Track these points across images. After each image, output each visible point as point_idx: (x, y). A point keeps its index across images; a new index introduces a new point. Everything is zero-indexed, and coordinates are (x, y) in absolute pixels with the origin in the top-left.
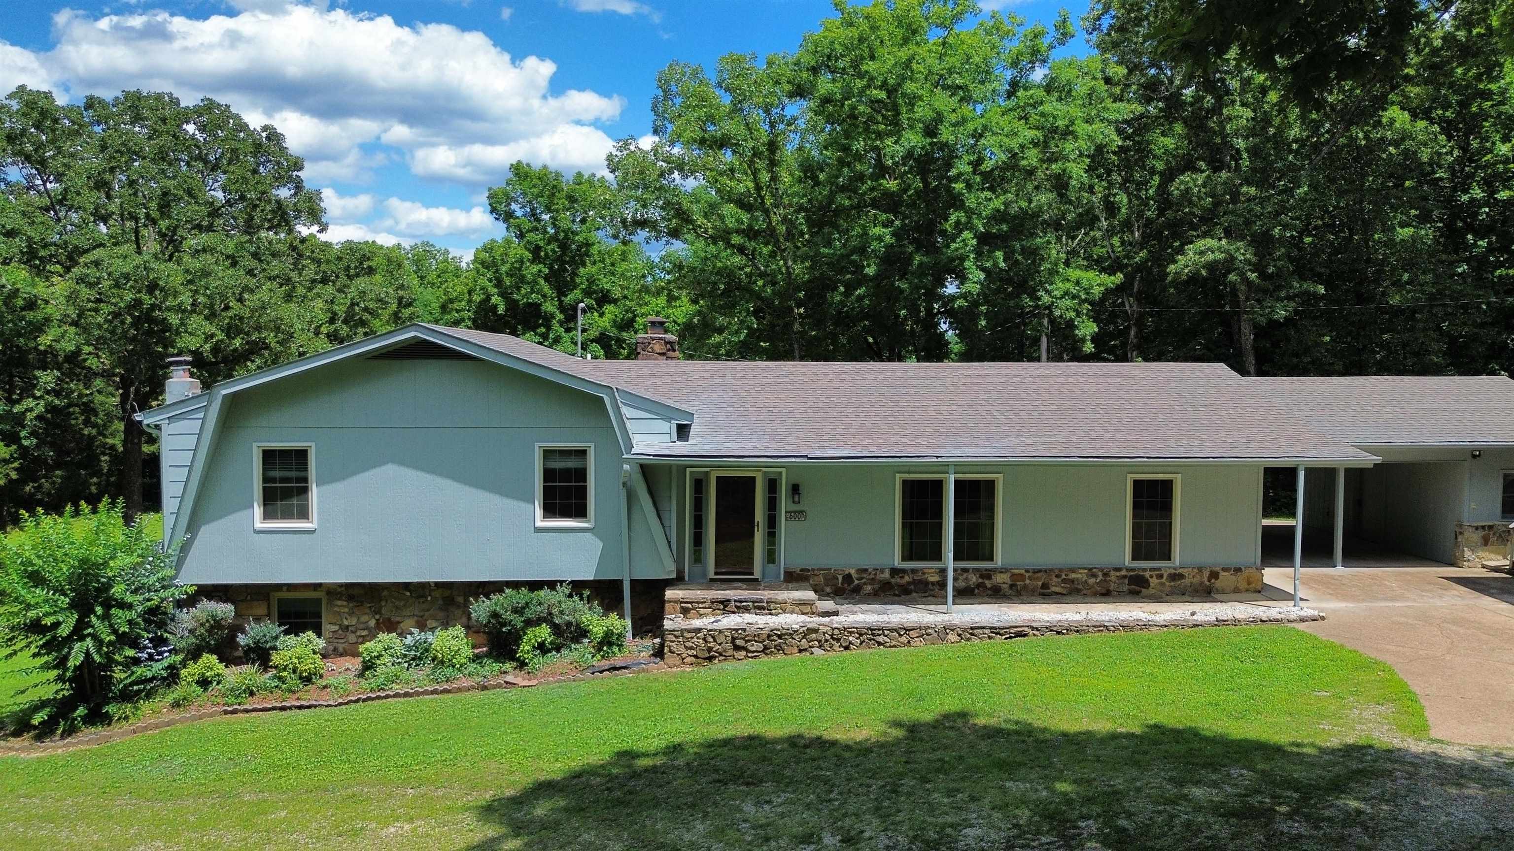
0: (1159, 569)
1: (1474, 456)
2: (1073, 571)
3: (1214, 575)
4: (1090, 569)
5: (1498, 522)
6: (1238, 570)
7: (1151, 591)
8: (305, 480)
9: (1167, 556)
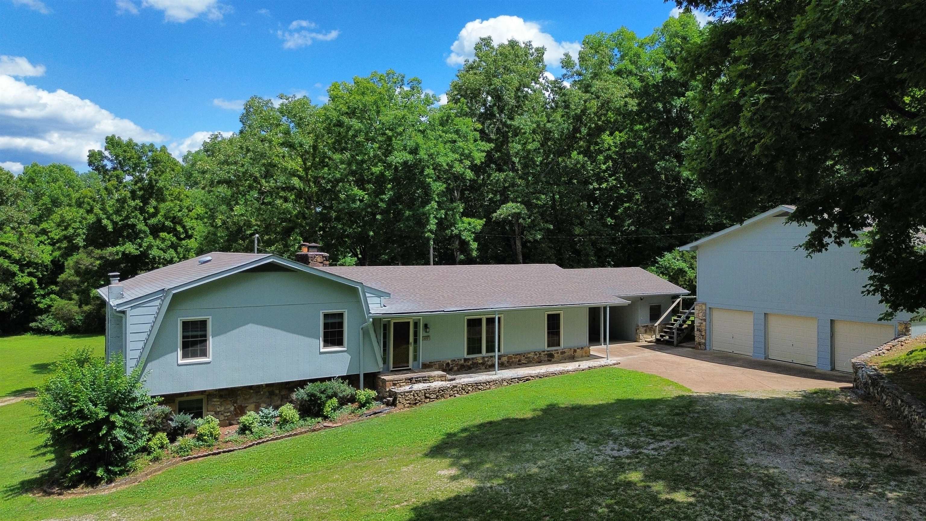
0: (557, 350)
1: (641, 299)
2: (529, 353)
3: (575, 351)
4: (535, 352)
5: (650, 324)
6: (582, 348)
7: (555, 359)
8: (205, 336)
9: (559, 345)
